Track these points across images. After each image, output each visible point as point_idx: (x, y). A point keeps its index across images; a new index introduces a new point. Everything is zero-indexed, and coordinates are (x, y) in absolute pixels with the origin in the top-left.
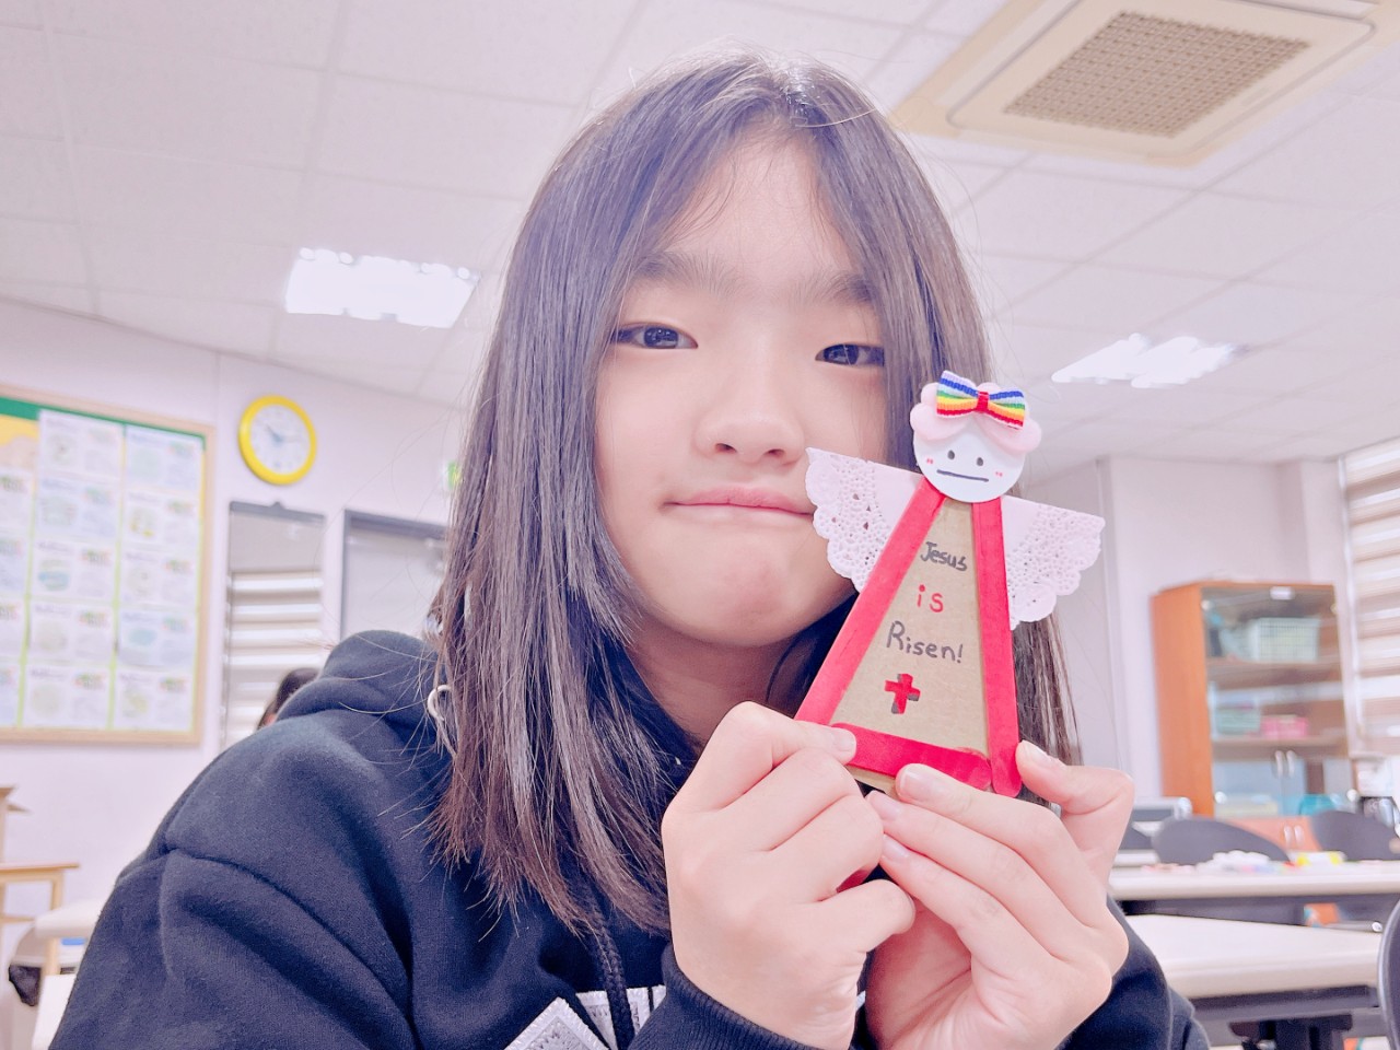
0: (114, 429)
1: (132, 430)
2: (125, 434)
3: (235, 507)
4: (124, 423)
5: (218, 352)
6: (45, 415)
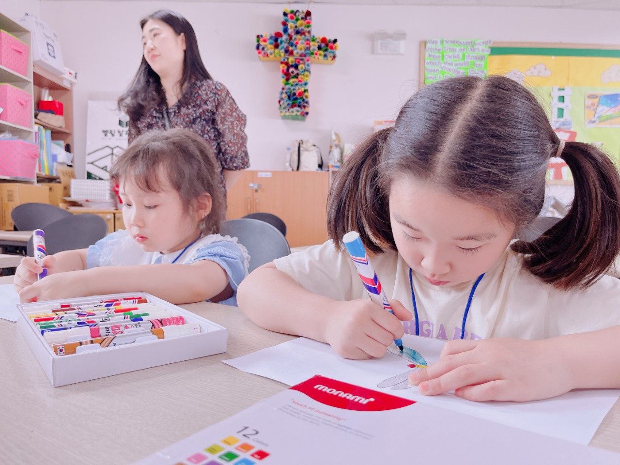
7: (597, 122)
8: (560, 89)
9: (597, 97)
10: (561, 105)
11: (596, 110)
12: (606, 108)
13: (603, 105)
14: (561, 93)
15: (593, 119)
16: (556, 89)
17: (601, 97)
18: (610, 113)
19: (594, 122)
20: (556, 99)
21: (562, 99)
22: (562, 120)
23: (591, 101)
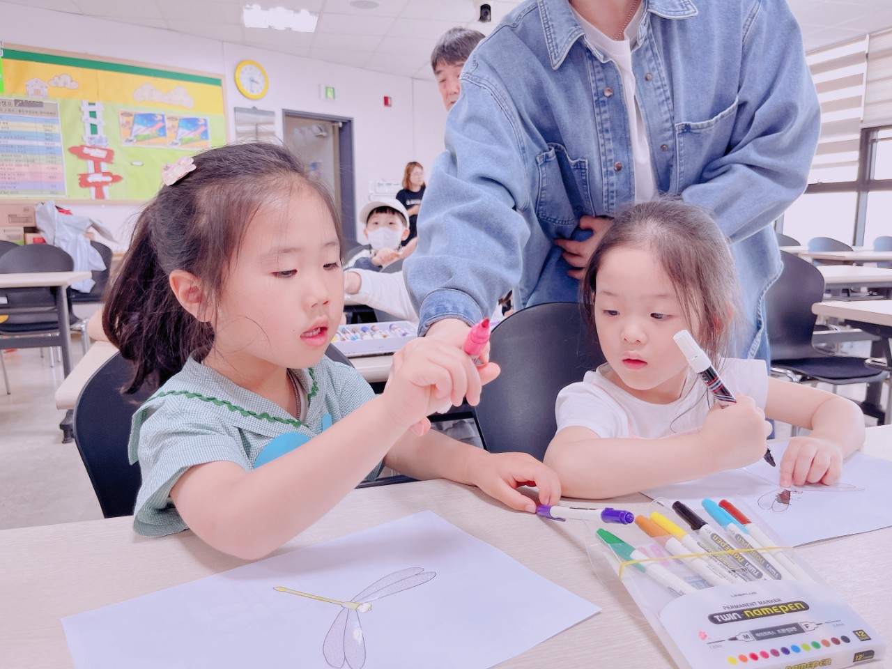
3: (236, 110)
5: (223, 41)
7: (135, 141)
8: (90, 104)
9: (131, 115)
10: (93, 121)
11: (131, 129)
12: (143, 128)
13: (139, 124)
14: (92, 108)
15: (130, 138)
16: (86, 104)
17: (135, 115)
18: (146, 133)
19: (131, 141)
20: (87, 115)
22: (97, 136)
23: (125, 119)
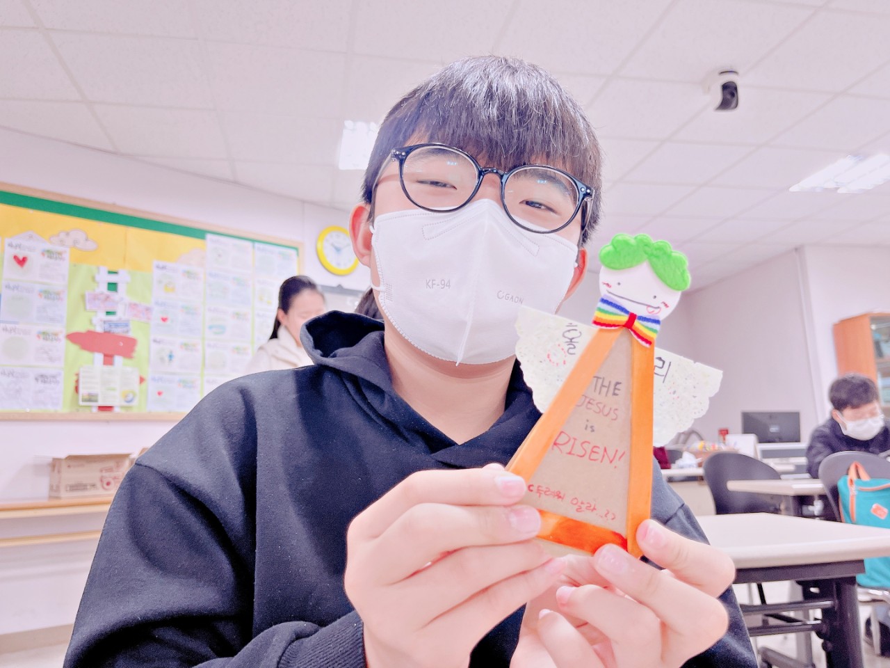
0: (248, 244)
1: (257, 245)
2: (254, 247)
4: (253, 241)
5: (303, 202)
6: (209, 236)
8: (110, 272)
14: (113, 279)
16: (104, 270)
20: (103, 288)
21: (113, 286)
22: (113, 318)
